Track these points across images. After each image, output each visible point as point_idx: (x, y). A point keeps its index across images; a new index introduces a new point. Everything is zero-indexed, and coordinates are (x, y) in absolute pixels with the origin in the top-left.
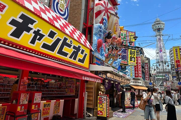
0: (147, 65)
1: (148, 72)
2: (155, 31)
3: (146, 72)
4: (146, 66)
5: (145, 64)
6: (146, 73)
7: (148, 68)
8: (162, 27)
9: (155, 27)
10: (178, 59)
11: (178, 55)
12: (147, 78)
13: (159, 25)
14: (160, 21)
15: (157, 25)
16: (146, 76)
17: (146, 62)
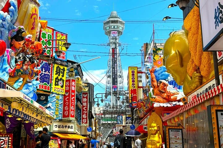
1: (86, 108)
2: (107, 34)
3: (84, 108)
4: (84, 97)
7: (87, 100)
8: (121, 28)
9: (108, 27)
10: (135, 87)
11: (134, 82)
12: (84, 118)
13: (116, 24)
14: (117, 17)
15: (113, 24)
16: (82, 115)
17: (85, 90)
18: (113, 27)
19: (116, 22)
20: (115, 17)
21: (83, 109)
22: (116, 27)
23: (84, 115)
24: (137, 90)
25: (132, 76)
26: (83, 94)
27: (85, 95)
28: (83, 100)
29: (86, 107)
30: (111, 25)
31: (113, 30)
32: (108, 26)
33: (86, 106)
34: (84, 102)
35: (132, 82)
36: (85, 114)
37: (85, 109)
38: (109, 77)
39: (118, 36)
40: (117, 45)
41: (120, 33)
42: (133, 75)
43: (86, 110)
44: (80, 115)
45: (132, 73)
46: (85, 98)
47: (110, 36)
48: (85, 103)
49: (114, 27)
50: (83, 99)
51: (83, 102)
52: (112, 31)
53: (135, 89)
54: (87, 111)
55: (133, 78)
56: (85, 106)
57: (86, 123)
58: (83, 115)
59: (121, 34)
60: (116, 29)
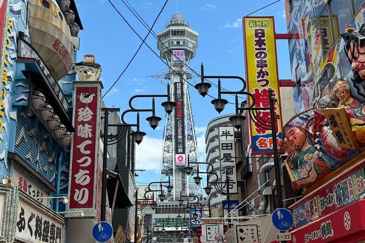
0: (90, 99)
1: (91, 147)
3: (81, 147)
4: (84, 106)
5: (80, 91)
6: (78, 155)
7: (94, 117)
8: (190, 45)
9: (167, 43)
10: (267, 82)
11: (266, 66)
12: (80, 187)
13: (181, 38)
14: (183, 25)
15: (175, 38)
16: (73, 174)
17: (89, 76)
18: (175, 43)
19: (182, 33)
20: (180, 25)
21: (77, 151)
22: (181, 43)
23: (82, 172)
24: (276, 93)
25: (257, 47)
26: (78, 93)
27: (87, 96)
28: (77, 116)
29: (89, 142)
30: (172, 38)
31: (175, 48)
32: (166, 40)
33: (89, 139)
34: (83, 123)
35: (258, 66)
36: (84, 169)
37: (86, 148)
38: (169, 138)
39: (186, 60)
40: (185, 77)
41: (189, 54)
42: (260, 43)
43: (88, 152)
44: (66, 174)
45: (256, 36)
46: (87, 108)
47: (170, 61)
48: (87, 126)
49: (178, 43)
50: (77, 112)
51: (77, 123)
52: (174, 51)
53: (271, 91)
54: (92, 155)
55: (261, 53)
56: (84, 139)
57: (89, 204)
58: (76, 171)
59: (191, 58)
60: (181, 47)
